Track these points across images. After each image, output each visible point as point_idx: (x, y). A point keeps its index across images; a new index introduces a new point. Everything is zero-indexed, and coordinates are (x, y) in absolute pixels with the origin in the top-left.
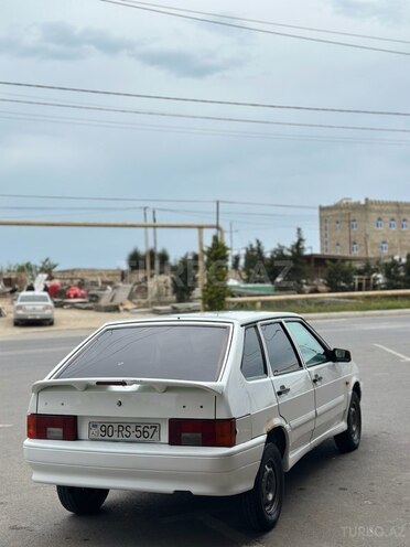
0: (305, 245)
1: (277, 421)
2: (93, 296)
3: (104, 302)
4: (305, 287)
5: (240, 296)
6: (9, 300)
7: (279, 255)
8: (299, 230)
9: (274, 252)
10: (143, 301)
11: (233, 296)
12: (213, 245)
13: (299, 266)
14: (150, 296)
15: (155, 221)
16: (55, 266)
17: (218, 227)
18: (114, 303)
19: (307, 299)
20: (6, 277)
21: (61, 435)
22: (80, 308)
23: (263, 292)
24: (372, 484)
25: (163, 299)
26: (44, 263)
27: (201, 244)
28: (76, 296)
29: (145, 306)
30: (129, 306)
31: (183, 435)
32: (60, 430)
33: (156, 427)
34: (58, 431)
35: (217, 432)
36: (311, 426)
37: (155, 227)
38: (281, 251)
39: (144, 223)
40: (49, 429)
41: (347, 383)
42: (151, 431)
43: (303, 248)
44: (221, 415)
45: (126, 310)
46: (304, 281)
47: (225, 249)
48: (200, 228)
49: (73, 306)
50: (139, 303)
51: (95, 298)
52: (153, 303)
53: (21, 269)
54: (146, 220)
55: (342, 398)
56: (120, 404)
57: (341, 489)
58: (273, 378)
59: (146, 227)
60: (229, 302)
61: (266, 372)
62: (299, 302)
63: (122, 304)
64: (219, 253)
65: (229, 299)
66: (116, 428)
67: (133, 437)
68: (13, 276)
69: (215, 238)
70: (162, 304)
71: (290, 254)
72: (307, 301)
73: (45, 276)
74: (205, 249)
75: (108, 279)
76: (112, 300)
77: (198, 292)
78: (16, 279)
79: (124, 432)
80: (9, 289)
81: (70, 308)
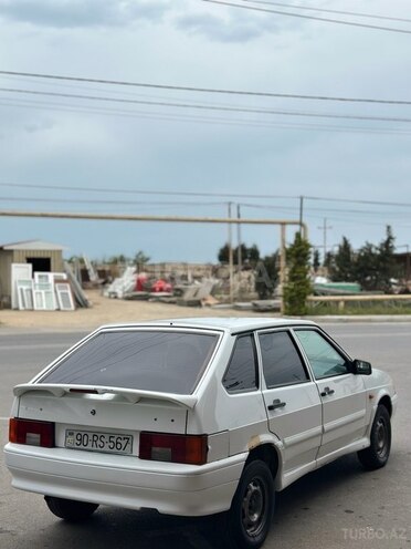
0: (395, 243)
1: (266, 438)
2: (178, 290)
3: (188, 296)
4: (394, 287)
5: (323, 294)
6: (100, 291)
7: (367, 254)
8: (389, 227)
9: (361, 250)
10: (225, 297)
11: (316, 295)
12: (296, 242)
13: (387, 265)
14: (232, 293)
15: (239, 216)
16: (148, 259)
17: (301, 224)
18: (197, 298)
19: (395, 301)
20: (100, 268)
21: (39, 441)
22: (163, 302)
23: (348, 292)
24: (383, 508)
25: (245, 296)
26: (137, 256)
27: (283, 241)
28: (161, 290)
29: (227, 302)
30: (211, 301)
31: (154, 449)
32: (38, 436)
33: (128, 438)
34: (36, 437)
35: (188, 448)
36: (316, 443)
37: (238, 223)
38: (370, 250)
39: (227, 219)
40: (28, 434)
41: (371, 397)
42: (124, 442)
43: (392, 247)
44: (192, 431)
45: (208, 305)
46: (393, 280)
47: (308, 246)
48: (283, 224)
49: (159, 300)
50: (221, 299)
51: (179, 292)
52: (235, 299)
53: (115, 262)
54: (230, 216)
55: (363, 412)
56: (94, 413)
57: (347, 511)
58: (266, 391)
59: (230, 222)
60: (311, 301)
61: (257, 385)
62: (386, 303)
63: (204, 299)
64: (301, 251)
65: (311, 297)
66: (91, 437)
67: (106, 448)
68: (107, 268)
69: (298, 235)
70: (244, 300)
71: (378, 252)
72: (395, 302)
73: (134, 269)
74: (288, 246)
75: (198, 274)
76: (195, 295)
77: (279, 289)
78: (110, 271)
79: (99, 442)
80: (102, 281)
81: (154, 302)
